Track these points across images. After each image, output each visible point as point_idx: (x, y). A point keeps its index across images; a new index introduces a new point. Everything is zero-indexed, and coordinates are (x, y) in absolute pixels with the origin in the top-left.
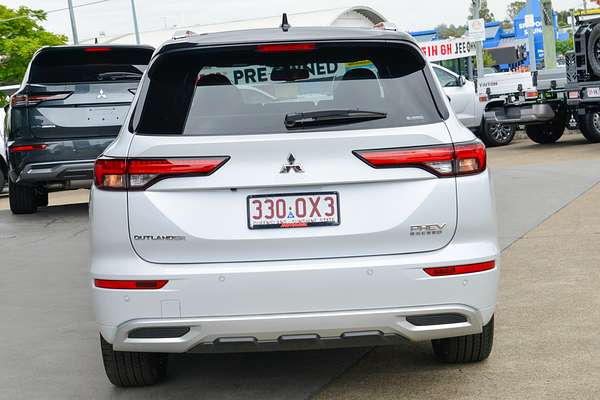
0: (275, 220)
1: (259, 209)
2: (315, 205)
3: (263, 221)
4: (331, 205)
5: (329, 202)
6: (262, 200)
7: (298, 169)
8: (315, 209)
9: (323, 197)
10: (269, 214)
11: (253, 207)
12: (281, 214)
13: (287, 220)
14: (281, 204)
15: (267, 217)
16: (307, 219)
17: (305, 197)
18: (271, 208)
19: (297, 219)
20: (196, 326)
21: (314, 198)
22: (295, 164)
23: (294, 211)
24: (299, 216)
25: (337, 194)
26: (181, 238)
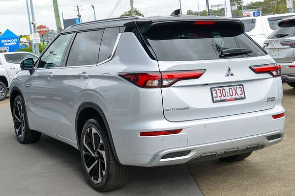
0: (223, 98)
1: (216, 93)
2: (236, 90)
3: (218, 98)
4: (241, 90)
5: (240, 89)
6: (217, 89)
7: (232, 75)
8: (236, 93)
9: (238, 87)
10: (220, 96)
11: (214, 92)
12: (224, 95)
13: (227, 98)
14: (224, 90)
15: (219, 97)
16: (234, 97)
17: (232, 87)
18: (220, 93)
19: (230, 97)
20: (194, 149)
21: (235, 87)
22: (231, 72)
23: (229, 93)
24: (231, 96)
25: (242, 85)
26: (188, 108)
